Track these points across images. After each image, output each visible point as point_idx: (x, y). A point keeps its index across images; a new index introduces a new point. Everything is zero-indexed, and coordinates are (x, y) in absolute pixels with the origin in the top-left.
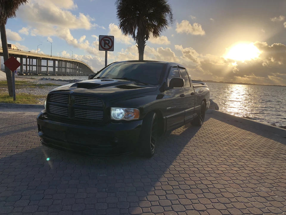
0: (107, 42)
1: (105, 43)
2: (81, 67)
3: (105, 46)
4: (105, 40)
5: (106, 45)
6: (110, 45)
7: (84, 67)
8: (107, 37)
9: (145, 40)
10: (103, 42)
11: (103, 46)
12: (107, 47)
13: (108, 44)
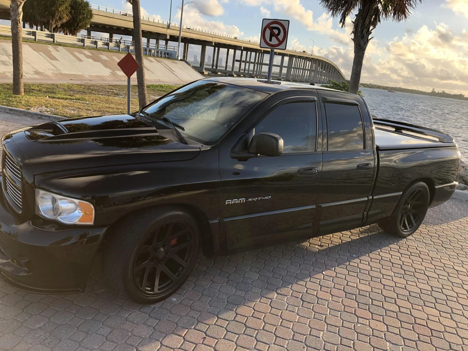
0: (276, 32)
1: (272, 35)
2: (325, 68)
3: (271, 40)
4: (272, 29)
5: (274, 38)
6: (281, 37)
7: (330, 70)
8: (276, 22)
9: (371, 28)
10: (268, 32)
11: (268, 39)
12: (274, 41)
13: (277, 36)
